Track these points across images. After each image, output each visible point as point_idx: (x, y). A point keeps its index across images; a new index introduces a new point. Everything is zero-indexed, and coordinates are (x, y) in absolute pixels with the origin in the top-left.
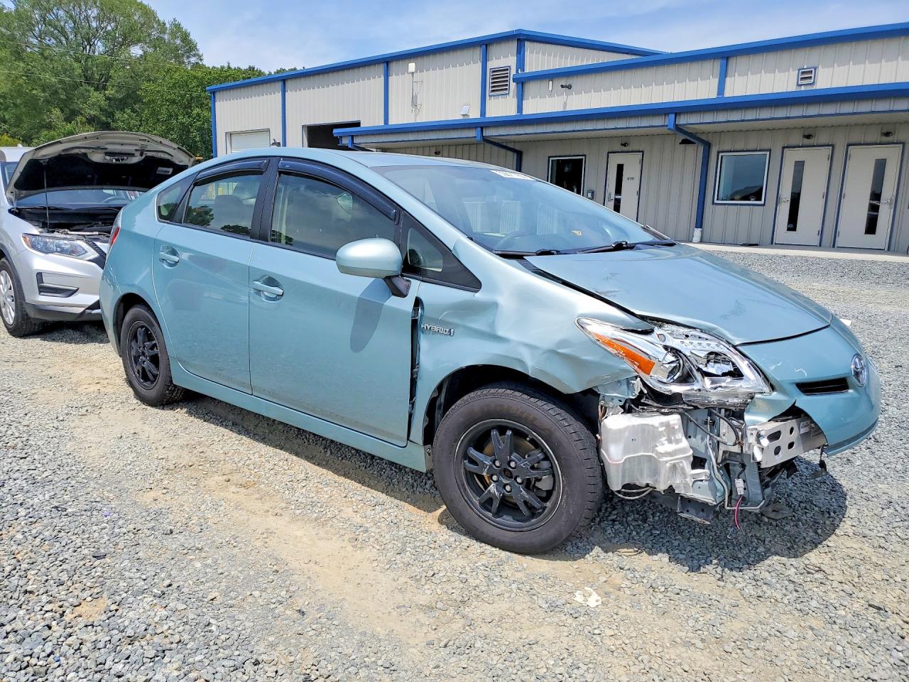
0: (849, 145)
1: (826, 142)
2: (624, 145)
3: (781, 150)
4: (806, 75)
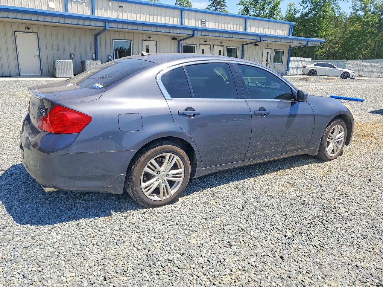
0: (214, 45)
1: (208, 44)
2: (150, 38)
3: (199, 45)
4: (203, 22)
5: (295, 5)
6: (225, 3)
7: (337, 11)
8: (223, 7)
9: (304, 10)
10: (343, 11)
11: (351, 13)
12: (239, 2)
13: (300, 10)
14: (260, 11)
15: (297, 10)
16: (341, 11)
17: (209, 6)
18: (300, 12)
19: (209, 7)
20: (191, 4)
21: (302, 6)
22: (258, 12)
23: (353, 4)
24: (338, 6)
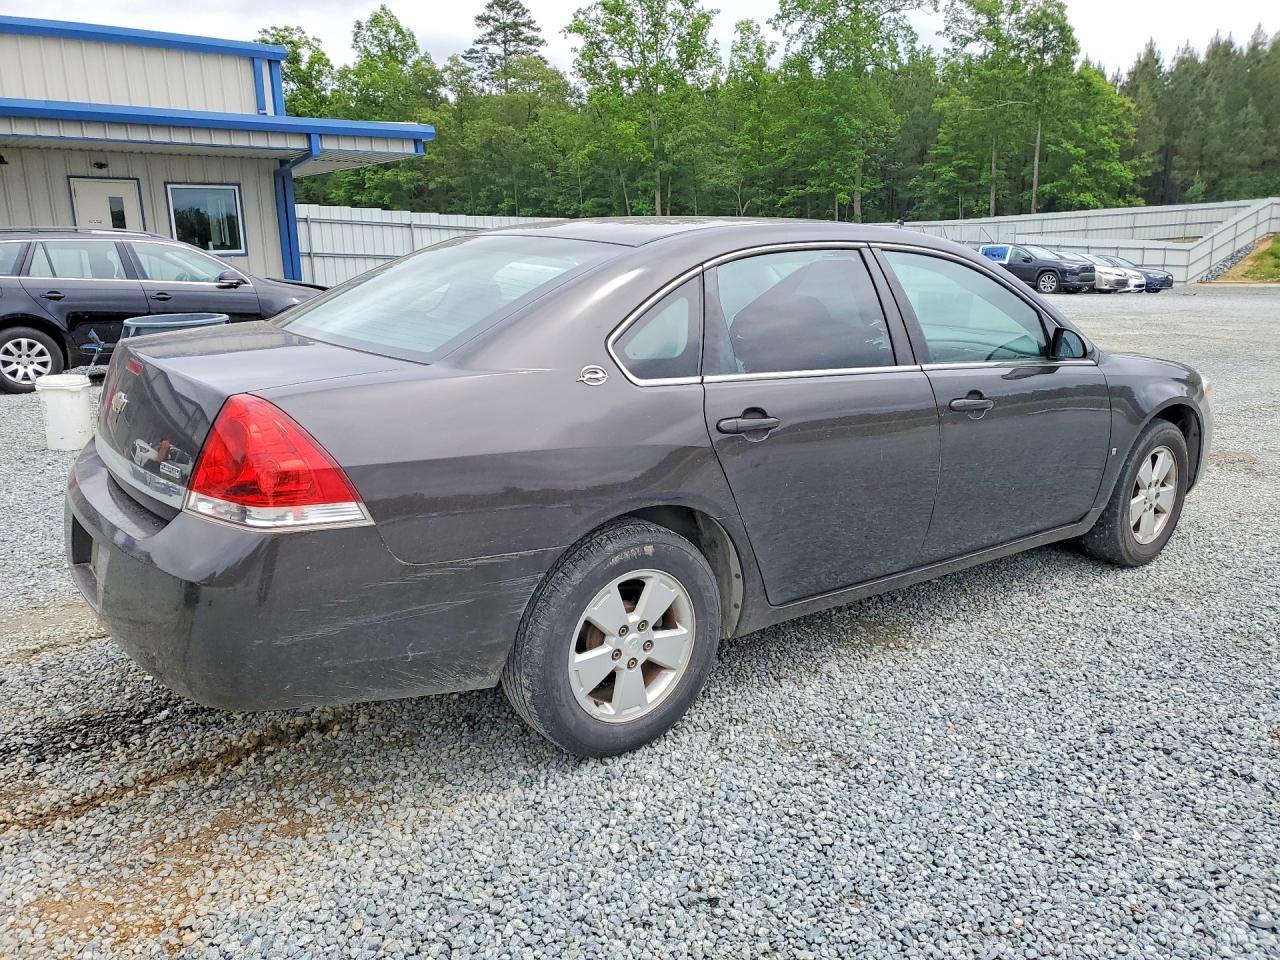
5: (758, 27)
6: (538, 29)
7: (905, 45)
8: (533, 47)
9: (792, 44)
10: (924, 47)
11: (946, 50)
12: (569, 21)
13: (777, 48)
14: (642, 52)
15: (769, 44)
16: (918, 46)
17: (479, 42)
18: (780, 52)
19: (478, 47)
20: (412, 36)
21: (780, 32)
22: (637, 56)
23: (948, 19)
24: (909, 28)
